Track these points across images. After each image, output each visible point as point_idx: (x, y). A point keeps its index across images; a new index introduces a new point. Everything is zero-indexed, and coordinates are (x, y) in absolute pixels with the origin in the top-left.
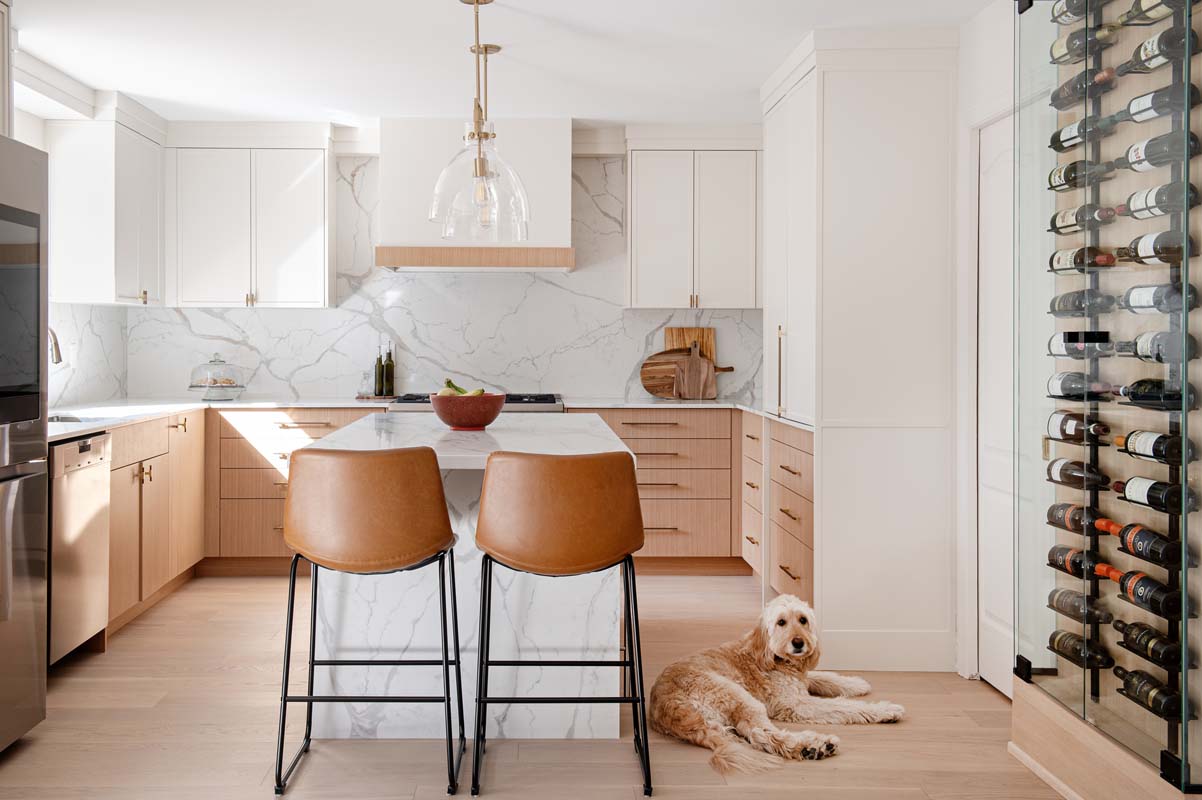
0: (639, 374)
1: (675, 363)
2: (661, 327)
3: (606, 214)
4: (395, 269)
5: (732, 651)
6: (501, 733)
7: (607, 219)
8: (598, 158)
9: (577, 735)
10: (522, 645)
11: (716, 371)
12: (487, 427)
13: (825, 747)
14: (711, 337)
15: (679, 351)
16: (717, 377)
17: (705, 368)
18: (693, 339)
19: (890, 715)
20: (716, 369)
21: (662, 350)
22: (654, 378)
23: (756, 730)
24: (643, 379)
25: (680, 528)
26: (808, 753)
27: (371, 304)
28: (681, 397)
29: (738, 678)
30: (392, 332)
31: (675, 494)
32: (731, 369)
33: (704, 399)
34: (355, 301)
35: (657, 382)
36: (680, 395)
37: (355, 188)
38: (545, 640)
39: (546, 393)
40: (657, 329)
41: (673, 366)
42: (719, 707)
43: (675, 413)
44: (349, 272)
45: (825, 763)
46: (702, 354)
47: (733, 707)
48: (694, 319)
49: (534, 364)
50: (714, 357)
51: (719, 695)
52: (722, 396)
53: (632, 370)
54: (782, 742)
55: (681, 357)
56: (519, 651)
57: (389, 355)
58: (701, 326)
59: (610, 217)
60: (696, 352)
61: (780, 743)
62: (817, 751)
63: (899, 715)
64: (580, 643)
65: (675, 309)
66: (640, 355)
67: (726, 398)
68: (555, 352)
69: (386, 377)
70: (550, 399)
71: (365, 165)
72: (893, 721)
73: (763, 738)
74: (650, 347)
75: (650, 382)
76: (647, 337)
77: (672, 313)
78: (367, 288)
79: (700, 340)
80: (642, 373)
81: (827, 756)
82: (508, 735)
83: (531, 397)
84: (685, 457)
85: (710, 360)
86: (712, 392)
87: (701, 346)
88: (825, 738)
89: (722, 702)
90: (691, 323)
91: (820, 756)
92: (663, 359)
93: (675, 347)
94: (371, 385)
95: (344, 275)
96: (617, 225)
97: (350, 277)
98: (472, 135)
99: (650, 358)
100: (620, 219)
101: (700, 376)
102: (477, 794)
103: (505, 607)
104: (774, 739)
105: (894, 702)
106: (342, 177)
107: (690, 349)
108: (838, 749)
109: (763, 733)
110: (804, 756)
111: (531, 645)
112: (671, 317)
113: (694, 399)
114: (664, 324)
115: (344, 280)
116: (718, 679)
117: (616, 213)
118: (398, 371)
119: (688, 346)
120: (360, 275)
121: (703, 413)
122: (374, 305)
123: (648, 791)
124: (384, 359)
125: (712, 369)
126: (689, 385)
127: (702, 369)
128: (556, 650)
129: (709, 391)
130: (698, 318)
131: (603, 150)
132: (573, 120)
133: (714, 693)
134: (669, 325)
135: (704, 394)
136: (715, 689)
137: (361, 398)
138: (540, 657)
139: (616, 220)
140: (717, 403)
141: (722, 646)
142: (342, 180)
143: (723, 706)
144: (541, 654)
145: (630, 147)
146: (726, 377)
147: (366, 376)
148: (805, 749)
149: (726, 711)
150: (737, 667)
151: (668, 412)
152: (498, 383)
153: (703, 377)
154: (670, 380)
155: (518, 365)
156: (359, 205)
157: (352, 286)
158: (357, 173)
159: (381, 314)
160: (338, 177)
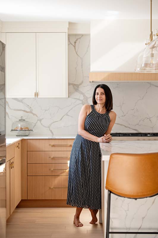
34: (76, 95)
37: (76, 48)
44: (73, 83)
71: (80, 38)
78: (81, 89)
83: (149, 134)
95: (71, 84)
97: (74, 85)
106: (71, 43)
115: (71, 86)
120: (78, 84)
122: (84, 97)
142: (71, 45)
155: (143, 120)
156: (77, 55)
157: (74, 88)
158: (77, 42)
159: (87, 100)
160: (69, 43)
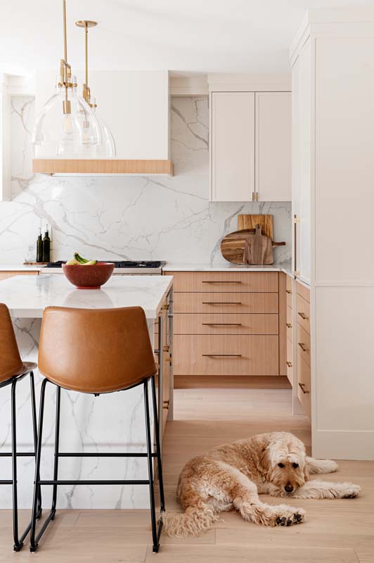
0: (220, 246)
1: (245, 239)
2: (235, 214)
3: (197, 136)
4: (52, 174)
5: (243, 447)
6: (70, 505)
7: (197, 139)
8: (191, 97)
9: (124, 506)
10: (85, 442)
11: (273, 245)
12: (101, 286)
13: (293, 517)
14: (270, 221)
15: (248, 231)
16: (273, 250)
17: (265, 241)
18: (257, 223)
19: (350, 492)
20: (273, 243)
21: (236, 230)
22: (230, 250)
23: (246, 504)
24: (223, 251)
25: (243, 356)
26: (281, 521)
27: (35, 199)
28: (248, 263)
29: (242, 466)
30: (49, 218)
31: (240, 331)
32: (284, 244)
33: (265, 264)
34: (24, 197)
35: (232, 253)
36: (248, 262)
37: (24, 118)
38: (100, 438)
39: (155, 260)
40: (233, 216)
41: (244, 242)
42: (222, 486)
43: (239, 275)
44: (20, 177)
45: (294, 529)
46: (263, 233)
47: (232, 486)
48: (258, 208)
49: (147, 240)
50: (272, 235)
51: (222, 477)
52: (278, 262)
53: (215, 244)
54: (263, 513)
55: (248, 235)
56: (83, 445)
57: (47, 234)
58: (263, 214)
59: (200, 139)
60: (259, 231)
61: (260, 513)
62: (287, 519)
63: (357, 491)
64: (125, 440)
65: (245, 202)
66: (221, 234)
67: (281, 263)
68: (162, 232)
69: (44, 249)
70: (156, 264)
71: (30, 102)
72: (352, 497)
73: (250, 510)
74: (227, 228)
75: (227, 253)
76: (226, 221)
77: (243, 205)
78: (32, 187)
79: (262, 223)
80: (222, 246)
81: (296, 523)
82: (74, 507)
83: (143, 263)
84: (247, 306)
85: (269, 237)
86: (270, 259)
87: (263, 227)
88: (294, 510)
89: (224, 482)
90: (256, 211)
91: (289, 524)
92: (236, 237)
93: (245, 228)
94: (34, 255)
95: (17, 179)
96: (206, 145)
97: (20, 180)
98: (60, 85)
99: (228, 236)
100: (207, 140)
101: (261, 249)
102: (34, 551)
103: (73, 414)
104: (257, 511)
105: (354, 482)
106: (15, 110)
107: (255, 230)
108: (305, 519)
109: (250, 507)
110: (278, 523)
111: (91, 441)
112: (242, 207)
113: (257, 264)
114: (238, 212)
115: (16, 182)
116: (223, 466)
117: (203, 136)
118: (53, 245)
119: (254, 227)
120: (27, 178)
121: (259, 275)
122: (37, 200)
123: (156, 549)
124: (43, 237)
125: (270, 243)
126: (254, 254)
127: (263, 244)
128: (109, 445)
129: (267, 260)
130: (261, 208)
131: (194, 92)
132: (169, 72)
133: (219, 475)
134: (240, 213)
135: (264, 261)
136: (220, 473)
137: (27, 263)
138: (97, 450)
139: (204, 141)
140: (275, 267)
141: (236, 442)
142: (15, 113)
143: (224, 485)
144: (98, 448)
145: (211, 89)
146: (280, 249)
147: (31, 248)
148: (279, 518)
149: (227, 489)
150: (244, 458)
151: (235, 275)
152: (123, 254)
153: (264, 249)
154: (240, 251)
155: (136, 240)
156: (26, 130)
157: (21, 186)
158: (26, 109)
159: (42, 205)
160: (12, 110)
